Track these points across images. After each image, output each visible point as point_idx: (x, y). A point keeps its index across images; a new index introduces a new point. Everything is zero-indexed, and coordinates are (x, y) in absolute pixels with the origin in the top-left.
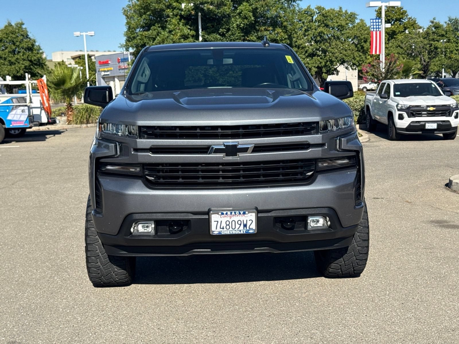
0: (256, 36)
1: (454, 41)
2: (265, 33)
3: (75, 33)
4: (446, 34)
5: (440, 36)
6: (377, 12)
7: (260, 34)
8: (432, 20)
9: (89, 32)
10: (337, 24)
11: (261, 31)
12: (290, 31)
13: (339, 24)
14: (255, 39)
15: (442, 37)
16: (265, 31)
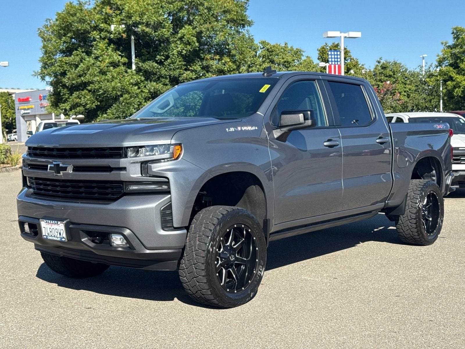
0: (200, 66)
1: (402, 82)
2: (211, 62)
4: (394, 74)
5: (388, 77)
6: (320, 51)
7: (205, 63)
8: (379, 60)
10: (284, 60)
11: (207, 59)
12: (239, 61)
13: (285, 60)
14: (200, 69)
15: (390, 77)
16: (211, 60)
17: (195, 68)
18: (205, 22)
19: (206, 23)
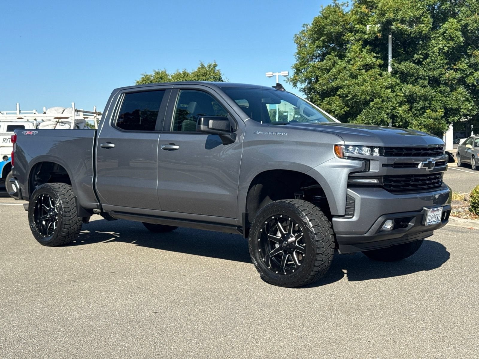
0: (467, 63)
3: (267, 74)
7: (472, 60)
9: (282, 72)
11: (475, 56)
14: (466, 67)
17: (461, 66)
18: (473, 13)
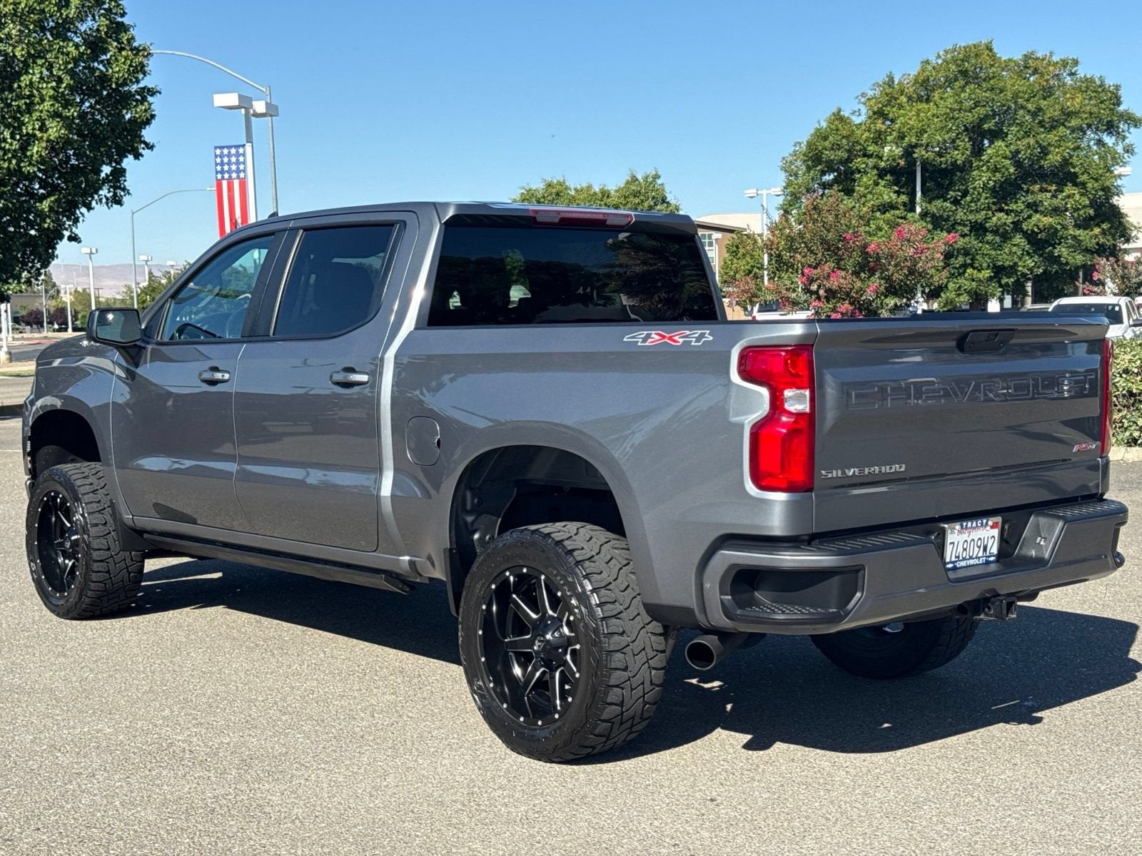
0: (1023, 202)
2: (1040, 197)
7: (1030, 199)
11: (1033, 193)
12: (1093, 192)
14: (1023, 207)
16: (1043, 192)
17: (1014, 207)
18: (1027, 134)
19: (1029, 136)
